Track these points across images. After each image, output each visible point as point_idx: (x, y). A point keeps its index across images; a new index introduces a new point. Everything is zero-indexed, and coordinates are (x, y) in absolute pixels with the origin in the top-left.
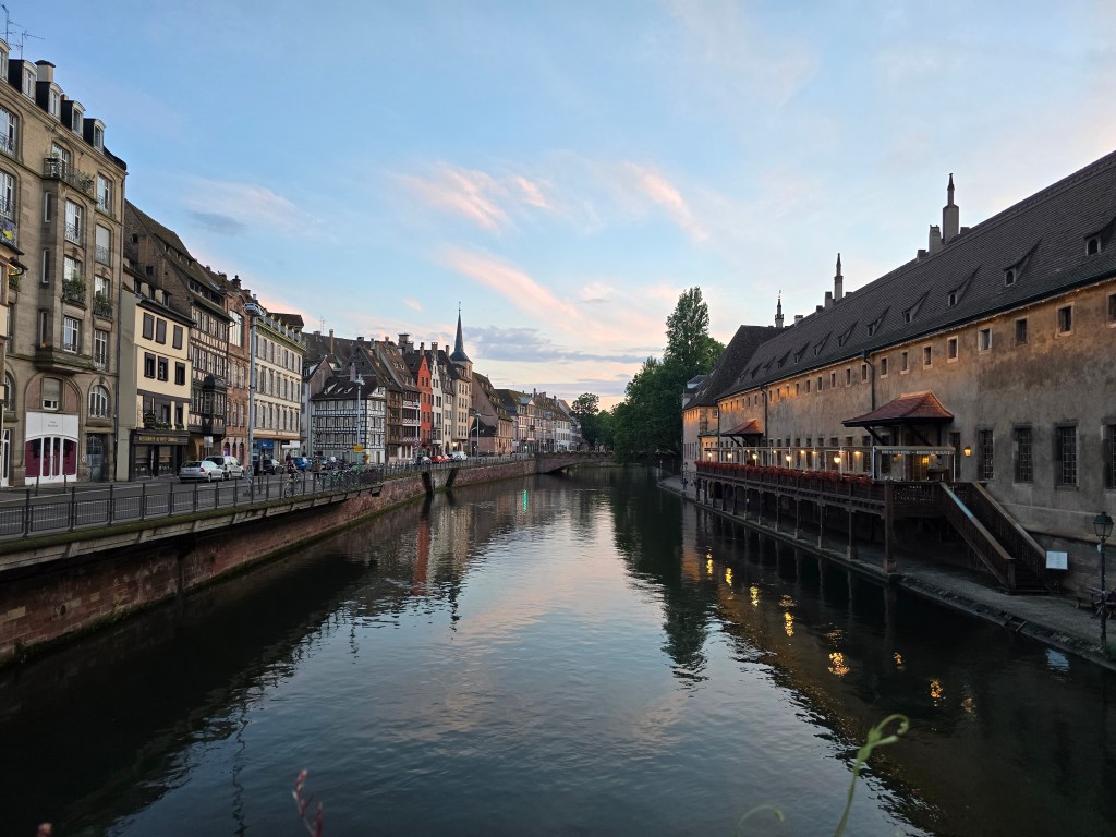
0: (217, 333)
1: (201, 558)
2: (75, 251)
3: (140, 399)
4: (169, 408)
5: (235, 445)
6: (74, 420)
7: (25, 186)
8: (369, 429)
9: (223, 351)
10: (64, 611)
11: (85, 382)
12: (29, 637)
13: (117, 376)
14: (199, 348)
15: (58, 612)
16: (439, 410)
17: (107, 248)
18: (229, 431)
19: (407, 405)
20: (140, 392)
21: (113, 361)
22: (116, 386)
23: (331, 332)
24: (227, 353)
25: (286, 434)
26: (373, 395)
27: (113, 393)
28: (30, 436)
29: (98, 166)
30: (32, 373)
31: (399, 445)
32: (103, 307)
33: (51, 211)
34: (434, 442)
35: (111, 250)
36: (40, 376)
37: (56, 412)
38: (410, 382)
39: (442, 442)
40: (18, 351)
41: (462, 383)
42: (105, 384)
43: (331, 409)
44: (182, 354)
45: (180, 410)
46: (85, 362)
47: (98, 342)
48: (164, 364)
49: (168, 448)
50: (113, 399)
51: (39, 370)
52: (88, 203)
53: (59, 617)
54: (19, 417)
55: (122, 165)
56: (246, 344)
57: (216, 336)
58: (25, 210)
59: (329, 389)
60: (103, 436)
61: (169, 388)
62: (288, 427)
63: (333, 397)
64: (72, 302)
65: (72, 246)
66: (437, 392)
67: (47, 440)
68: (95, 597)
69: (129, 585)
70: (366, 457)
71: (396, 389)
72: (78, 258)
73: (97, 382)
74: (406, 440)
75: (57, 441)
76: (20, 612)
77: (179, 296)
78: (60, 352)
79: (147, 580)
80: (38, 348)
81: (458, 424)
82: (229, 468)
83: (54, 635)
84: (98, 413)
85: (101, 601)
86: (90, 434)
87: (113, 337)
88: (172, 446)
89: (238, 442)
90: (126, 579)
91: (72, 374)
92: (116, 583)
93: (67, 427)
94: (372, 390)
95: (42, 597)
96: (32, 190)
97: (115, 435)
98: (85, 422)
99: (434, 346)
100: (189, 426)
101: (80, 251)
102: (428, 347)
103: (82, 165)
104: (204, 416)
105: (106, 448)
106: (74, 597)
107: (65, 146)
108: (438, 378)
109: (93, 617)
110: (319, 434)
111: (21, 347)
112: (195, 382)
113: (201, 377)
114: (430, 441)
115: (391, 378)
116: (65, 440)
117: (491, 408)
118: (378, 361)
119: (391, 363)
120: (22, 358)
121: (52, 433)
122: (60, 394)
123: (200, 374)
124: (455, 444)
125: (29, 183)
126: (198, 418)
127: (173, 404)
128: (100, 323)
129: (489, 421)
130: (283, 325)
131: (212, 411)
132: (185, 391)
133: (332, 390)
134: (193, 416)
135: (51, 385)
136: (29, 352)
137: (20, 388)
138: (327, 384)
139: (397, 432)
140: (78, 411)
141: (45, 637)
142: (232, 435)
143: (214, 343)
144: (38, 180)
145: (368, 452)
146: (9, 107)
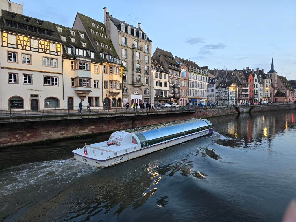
0: (177, 74)
1: (139, 122)
2: (139, 62)
3: (155, 91)
4: (163, 92)
5: (184, 100)
6: (141, 95)
7: (128, 51)
8: (230, 95)
9: (179, 79)
10: (103, 128)
11: (143, 88)
12: (95, 131)
13: (150, 86)
14: (171, 79)
15: (102, 128)
16: (257, 89)
17: (148, 60)
18: (181, 97)
19: (243, 88)
20: (155, 89)
21: (150, 83)
22: (150, 88)
23: (226, 69)
24: (180, 79)
25: (201, 97)
26: (231, 86)
27: (150, 90)
28: (131, 99)
29: (145, 43)
30: (132, 87)
31: (241, 100)
32: (147, 72)
33: (133, 55)
34: (254, 98)
35: (149, 60)
36: (133, 87)
37: (137, 94)
38: (245, 81)
39: (259, 99)
40: (128, 83)
41: (267, 80)
42: (148, 88)
43: (220, 90)
44: (167, 81)
45: (166, 93)
46: (142, 84)
47: (146, 80)
48: (161, 83)
49: (164, 101)
50: (150, 91)
51: (133, 86)
52: (141, 51)
53: (102, 129)
54: (129, 95)
55: (151, 41)
56: (187, 76)
57: (177, 75)
58: (129, 56)
59: (220, 85)
60: (148, 98)
61: (163, 88)
62: (202, 95)
63: (221, 87)
64: (138, 72)
65: (138, 61)
66: (256, 83)
67: (135, 100)
68: (110, 127)
69: (119, 125)
70: (229, 103)
71: (240, 83)
72: (139, 63)
73: (146, 88)
74: (243, 98)
75: (137, 100)
76: (93, 127)
77: (166, 68)
78: (136, 82)
79: (123, 125)
80: (132, 82)
81: (265, 93)
82: (174, 105)
83: (100, 132)
84: (147, 94)
85: (112, 127)
86: (144, 98)
87: (150, 78)
88: (164, 100)
89: (185, 99)
90: (118, 124)
91: (140, 87)
92: (115, 124)
93: (140, 97)
94: (231, 84)
95: (98, 125)
96: (130, 51)
97: (150, 98)
98: (143, 96)
99: (257, 69)
100: (169, 96)
101: (140, 62)
102: (255, 70)
103: (141, 44)
104: (173, 94)
105: (149, 101)
106: (105, 126)
107: (137, 41)
108: (257, 79)
109: (110, 130)
110: (217, 97)
111: (129, 82)
112: (170, 86)
113: (172, 85)
114: (253, 98)
115: (238, 80)
116: (139, 100)
117: (284, 87)
118: (235, 76)
119: (239, 76)
120: (129, 84)
121: (136, 98)
122: (138, 91)
123: (172, 84)
124: (264, 99)
125: (129, 50)
126: (172, 94)
127: (164, 92)
128: (146, 76)
129: (283, 91)
130: (200, 70)
131: (175, 92)
132: (167, 88)
133: (221, 85)
134: (170, 94)
135: (136, 89)
136: (131, 83)
137: (129, 90)
138: (220, 84)
139: (240, 96)
140: (142, 94)
141: (99, 132)
142: (183, 98)
143: (176, 77)
144: (131, 49)
145: (229, 102)
146: (124, 36)
